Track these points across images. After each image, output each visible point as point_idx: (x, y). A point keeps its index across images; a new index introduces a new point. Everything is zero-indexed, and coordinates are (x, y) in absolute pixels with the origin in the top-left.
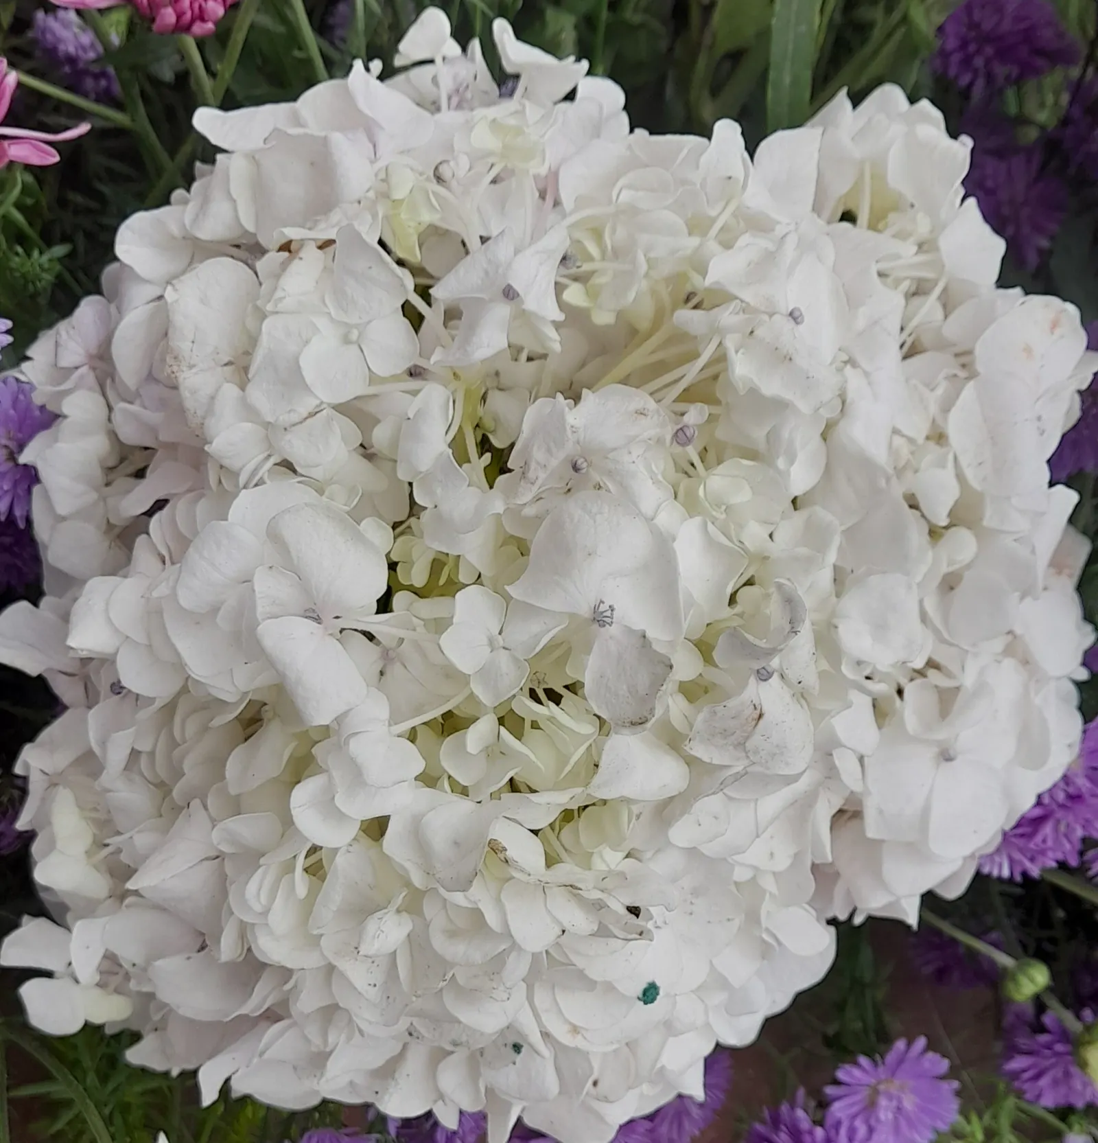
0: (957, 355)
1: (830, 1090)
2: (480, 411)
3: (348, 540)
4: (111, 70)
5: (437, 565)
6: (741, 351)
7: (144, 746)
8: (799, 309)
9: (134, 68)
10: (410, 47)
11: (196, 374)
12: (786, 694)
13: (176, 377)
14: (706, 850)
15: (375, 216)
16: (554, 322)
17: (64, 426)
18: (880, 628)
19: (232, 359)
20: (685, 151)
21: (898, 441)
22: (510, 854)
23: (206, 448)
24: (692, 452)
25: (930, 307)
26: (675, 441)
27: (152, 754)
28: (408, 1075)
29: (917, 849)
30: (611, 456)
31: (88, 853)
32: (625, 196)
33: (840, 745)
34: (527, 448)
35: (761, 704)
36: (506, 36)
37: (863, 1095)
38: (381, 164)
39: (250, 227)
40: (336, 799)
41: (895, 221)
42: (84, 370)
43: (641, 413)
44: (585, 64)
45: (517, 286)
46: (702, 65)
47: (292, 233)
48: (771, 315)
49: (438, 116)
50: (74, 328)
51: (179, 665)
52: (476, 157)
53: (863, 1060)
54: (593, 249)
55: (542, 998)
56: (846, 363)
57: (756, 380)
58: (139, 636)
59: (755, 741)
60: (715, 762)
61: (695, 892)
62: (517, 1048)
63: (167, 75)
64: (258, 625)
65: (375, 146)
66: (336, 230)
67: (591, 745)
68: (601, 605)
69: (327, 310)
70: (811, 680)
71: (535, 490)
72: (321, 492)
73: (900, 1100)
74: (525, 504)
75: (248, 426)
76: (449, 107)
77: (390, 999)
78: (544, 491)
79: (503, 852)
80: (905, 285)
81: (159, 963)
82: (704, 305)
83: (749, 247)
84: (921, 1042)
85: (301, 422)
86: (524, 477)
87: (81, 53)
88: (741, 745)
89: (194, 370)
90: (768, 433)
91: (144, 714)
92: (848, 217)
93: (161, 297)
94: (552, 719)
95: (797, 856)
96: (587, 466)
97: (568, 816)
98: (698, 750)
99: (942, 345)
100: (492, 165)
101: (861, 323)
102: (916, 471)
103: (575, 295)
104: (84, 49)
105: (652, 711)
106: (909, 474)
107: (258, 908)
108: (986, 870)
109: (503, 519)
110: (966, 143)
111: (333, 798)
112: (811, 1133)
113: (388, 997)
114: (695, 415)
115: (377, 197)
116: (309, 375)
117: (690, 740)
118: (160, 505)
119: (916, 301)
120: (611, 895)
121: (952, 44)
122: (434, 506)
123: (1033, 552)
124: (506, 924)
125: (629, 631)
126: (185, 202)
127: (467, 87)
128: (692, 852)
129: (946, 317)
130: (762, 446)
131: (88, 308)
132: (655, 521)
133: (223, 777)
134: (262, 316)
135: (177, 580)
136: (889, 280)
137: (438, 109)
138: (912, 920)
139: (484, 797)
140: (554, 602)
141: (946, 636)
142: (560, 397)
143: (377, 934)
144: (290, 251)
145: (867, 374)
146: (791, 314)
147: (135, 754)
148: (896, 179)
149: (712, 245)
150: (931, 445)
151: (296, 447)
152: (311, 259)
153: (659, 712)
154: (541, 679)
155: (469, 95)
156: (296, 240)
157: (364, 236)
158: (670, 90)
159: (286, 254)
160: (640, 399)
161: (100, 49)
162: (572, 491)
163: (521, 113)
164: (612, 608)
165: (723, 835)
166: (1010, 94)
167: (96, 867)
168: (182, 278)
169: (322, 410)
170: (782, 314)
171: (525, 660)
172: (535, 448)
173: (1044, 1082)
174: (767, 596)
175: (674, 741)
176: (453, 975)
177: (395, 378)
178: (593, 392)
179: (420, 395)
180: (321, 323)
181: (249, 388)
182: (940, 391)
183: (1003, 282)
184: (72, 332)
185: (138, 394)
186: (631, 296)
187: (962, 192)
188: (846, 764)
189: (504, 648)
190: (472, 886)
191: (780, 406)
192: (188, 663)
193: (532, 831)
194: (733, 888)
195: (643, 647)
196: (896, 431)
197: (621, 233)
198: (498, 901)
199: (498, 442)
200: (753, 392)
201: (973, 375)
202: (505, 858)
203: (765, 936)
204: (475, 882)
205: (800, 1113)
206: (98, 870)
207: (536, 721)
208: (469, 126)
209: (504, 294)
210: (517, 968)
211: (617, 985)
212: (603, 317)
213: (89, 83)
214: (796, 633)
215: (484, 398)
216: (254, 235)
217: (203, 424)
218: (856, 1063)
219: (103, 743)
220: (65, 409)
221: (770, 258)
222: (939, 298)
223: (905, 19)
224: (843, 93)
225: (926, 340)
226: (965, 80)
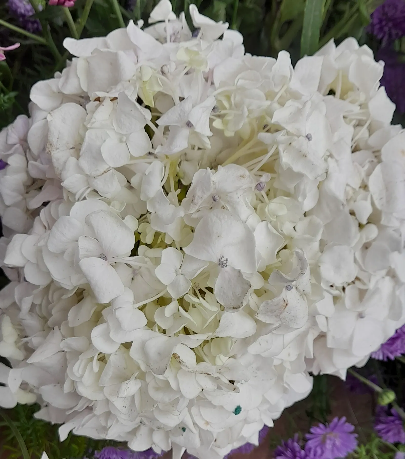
0: (374, 152)
1: (308, 436)
2: (178, 169)
3: (118, 226)
4: (38, 20)
5: (157, 234)
6: (286, 151)
7: (37, 302)
8: (310, 135)
9: (46, 19)
10: (155, 15)
11: (59, 152)
12: (298, 295)
13: (50, 153)
14: (263, 355)
15: (135, 87)
16: (208, 137)
17: (8, 169)
18: (338, 268)
19: (74, 146)
20: (266, 64)
21: (348, 188)
22: (181, 359)
23: (61, 184)
24: (263, 193)
25: (363, 131)
26: (256, 189)
27: (40, 305)
28: (141, 435)
29: (347, 352)
30: (229, 195)
31: (16, 342)
32: (241, 82)
33: (319, 314)
34: (194, 189)
35: (287, 300)
36: (195, 12)
37: (320, 438)
38: (139, 65)
39: (85, 90)
40: (110, 334)
41: (351, 95)
42: (18, 146)
43: (243, 177)
44: (227, 25)
45: (192, 122)
46: (276, 26)
47: (100, 94)
48: (299, 137)
49: (165, 45)
50: (14, 128)
51: (48, 273)
52: (179, 64)
53: (321, 425)
54: (226, 104)
55: (194, 410)
56: (329, 156)
57: (291, 165)
58: (33, 260)
59: (284, 315)
60: (268, 322)
61: (258, 369)
62: (184, 429)
63: (60, 23)
64: (80, 260)
65: (137, 57)
66: (118, 94)
67: (217, 315)
68: (223, 258)
69: (113, 128)
70: (308, 289)
71: (197, 208)
72: (109, 204)
73: (334, 441)
74: (193, 213)
75: (79, 176)
76: (170, 41)
77: (132, 411)
78: (201, 208)
79: (179, 359)
80: (354, 122)
81: (43, 387)
82: (271, 130)
83: (291, 105)
84: (344, 419)
85: (101, 175)
86: (193, 202)
87: (26, 13)
88: (278, 316)
89: (58, 151)
90: (295, 187)
91: (36, 292)
92: (332, 92)
93: (46, 118)
94: (200, 304)
95: (299, 355)
96: (219, 199)
97: (206, 342)
98: (261, 317)
99: (368, 148)
100: (186, 67)
101: (335, 139)
102: (355, 201)
103: (217, 124)
104: (28, 11)
105: (242, 303)
106: (352, 203)
107: (78, 375)
108: (373, 357)
109: (184, 219)
110: (382, 64)
111: (109, 333)
112: (299, 452)
113: (132, 410)
114: (265, 178)
115: (137, 79)
116: (104, 156)
117: (257, 314)
118: (45, 204)
119: (358, 128)
120: (222, 375)
121: (376, 21)
122: (155, 212)
123: (400, 236)
124: (179, 388)
125: (233, 269)
126: (60, 77)
127: (178, 33)
128: (258, 356)
129: (370, 135)
130: (292, 191)
131: (20, 120)
132: (246, 223)
133: (67, 319)
134: (86, 129)
135: (48, 240)
136: (347, 120)
137: (166, 42)
138: (343, 377)
139: (172, 334)
140: (203, 256)
141: (363, 268)
142: (209, 169)
143: (126, 389)
144: (100, 101)
145: (337, 161)
146: (307, 136)
147: (33, 306)
148: (352, 78)
149: (276, 105)
150: (362, 191)
151: (99, 185)
152: (107, 105)
153: (244, 304)
154: (197, 286)
155: (179, 36)
156: (102, 97)
157: (129, 97)
158: (263, 35)
159: (98, 102)
160: (243, 170)
161: (34, 12)
162: (212, 208)
163: (199, 45)
164: (227, 260)
165: (270, 349)
166: (397, 42)
167: (19, 348)
168: (54, 111)
169: (110, 170)
170: (303, 136)
171: (190, 280)
172: (197, 190)
173: (390, 434)
174: (292, 254)
175: (251, 313)
176: (157, 405)
177: (141, 157)
178: (223, 166)
179: (152, 164)
180: (110, 133)
181: (80, 159)
182: (366, 167)
183: (393, 122)
184: (13, 129)
185: (39, 157)
186: (241, 125)
187: (379, 84)
188: (320, 320)
189: (181, 274)
190: (165, 373)
191: (300, 176)
192: (53, 274)
193: (191, 348)
194: (273, 368)
195: (239, 276)
196: (347, 185)
197: (238, 98)
198: (176, 377)
199: (185, 183)
200: (290, 170)
201: (380, 161)
202: (179, 361)
203: (285, 385)
204: (166, 372)
205: (296, 444)
206: (20, 349)
207: (194, 304)
208: (177, 49)
209: (187, 124)
210: (183, 404)
211: (225, 407)
212: (229, 134)
213: (30, 25)
214: (303, 274)
215: (180, 164)
216: (87, 93)
217: (61, 173)
218: (318, 426)
219: (20, 300)
220: (9, 162)
221: (299, 111)
222: (367, 128)
223: (358, 10)
224: (332, 40)
225: (361, 145)
226: (380, 36)
